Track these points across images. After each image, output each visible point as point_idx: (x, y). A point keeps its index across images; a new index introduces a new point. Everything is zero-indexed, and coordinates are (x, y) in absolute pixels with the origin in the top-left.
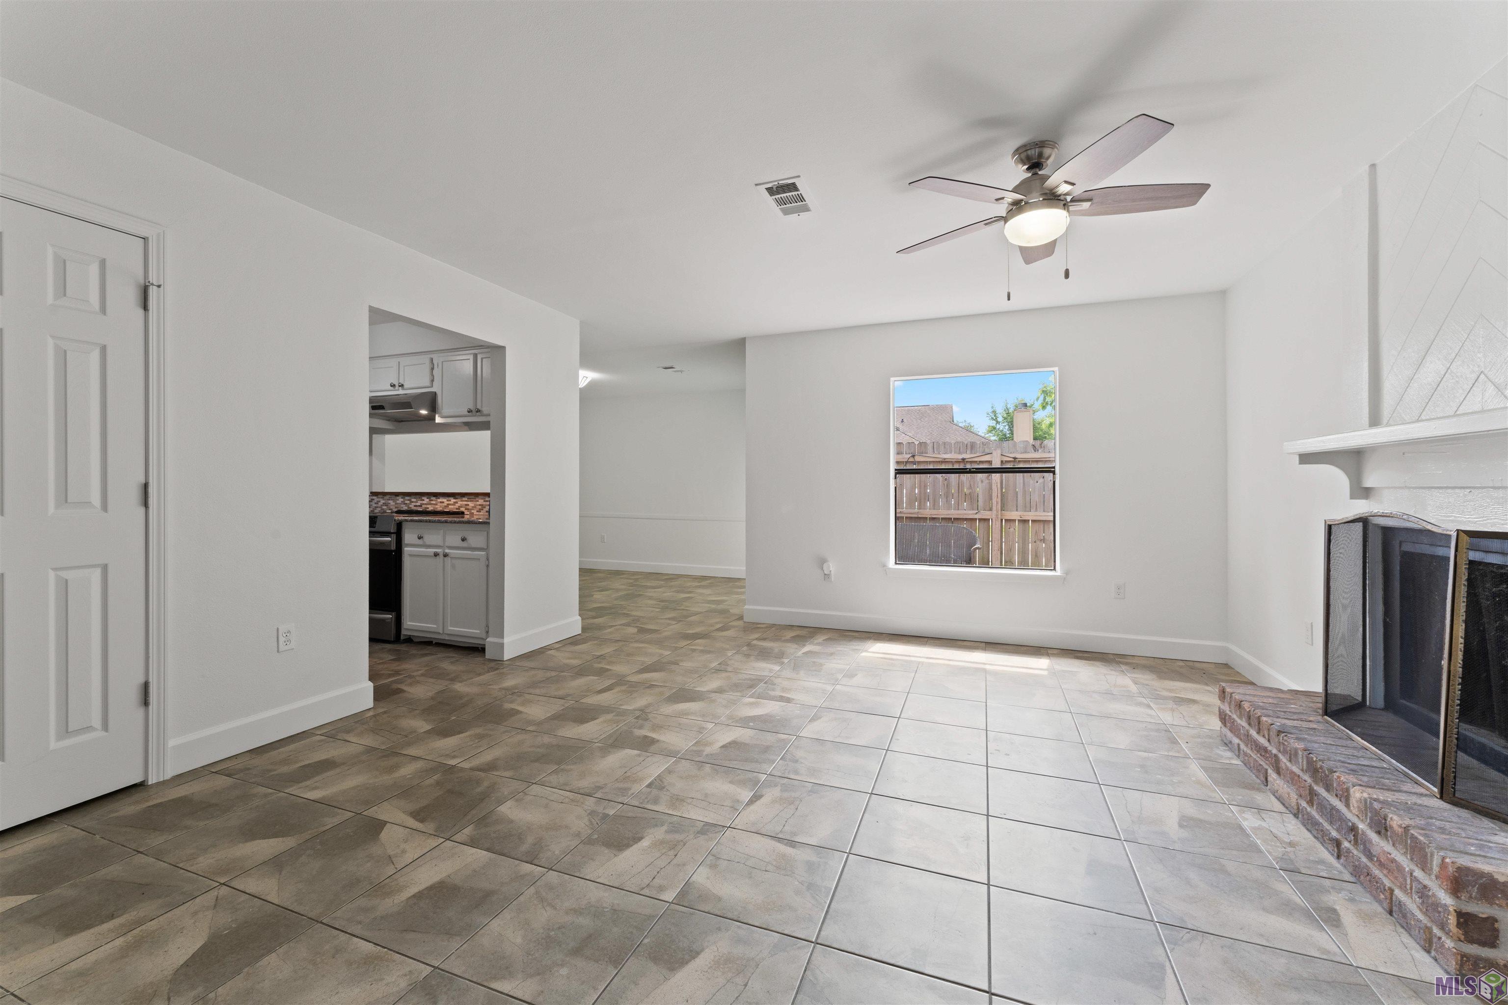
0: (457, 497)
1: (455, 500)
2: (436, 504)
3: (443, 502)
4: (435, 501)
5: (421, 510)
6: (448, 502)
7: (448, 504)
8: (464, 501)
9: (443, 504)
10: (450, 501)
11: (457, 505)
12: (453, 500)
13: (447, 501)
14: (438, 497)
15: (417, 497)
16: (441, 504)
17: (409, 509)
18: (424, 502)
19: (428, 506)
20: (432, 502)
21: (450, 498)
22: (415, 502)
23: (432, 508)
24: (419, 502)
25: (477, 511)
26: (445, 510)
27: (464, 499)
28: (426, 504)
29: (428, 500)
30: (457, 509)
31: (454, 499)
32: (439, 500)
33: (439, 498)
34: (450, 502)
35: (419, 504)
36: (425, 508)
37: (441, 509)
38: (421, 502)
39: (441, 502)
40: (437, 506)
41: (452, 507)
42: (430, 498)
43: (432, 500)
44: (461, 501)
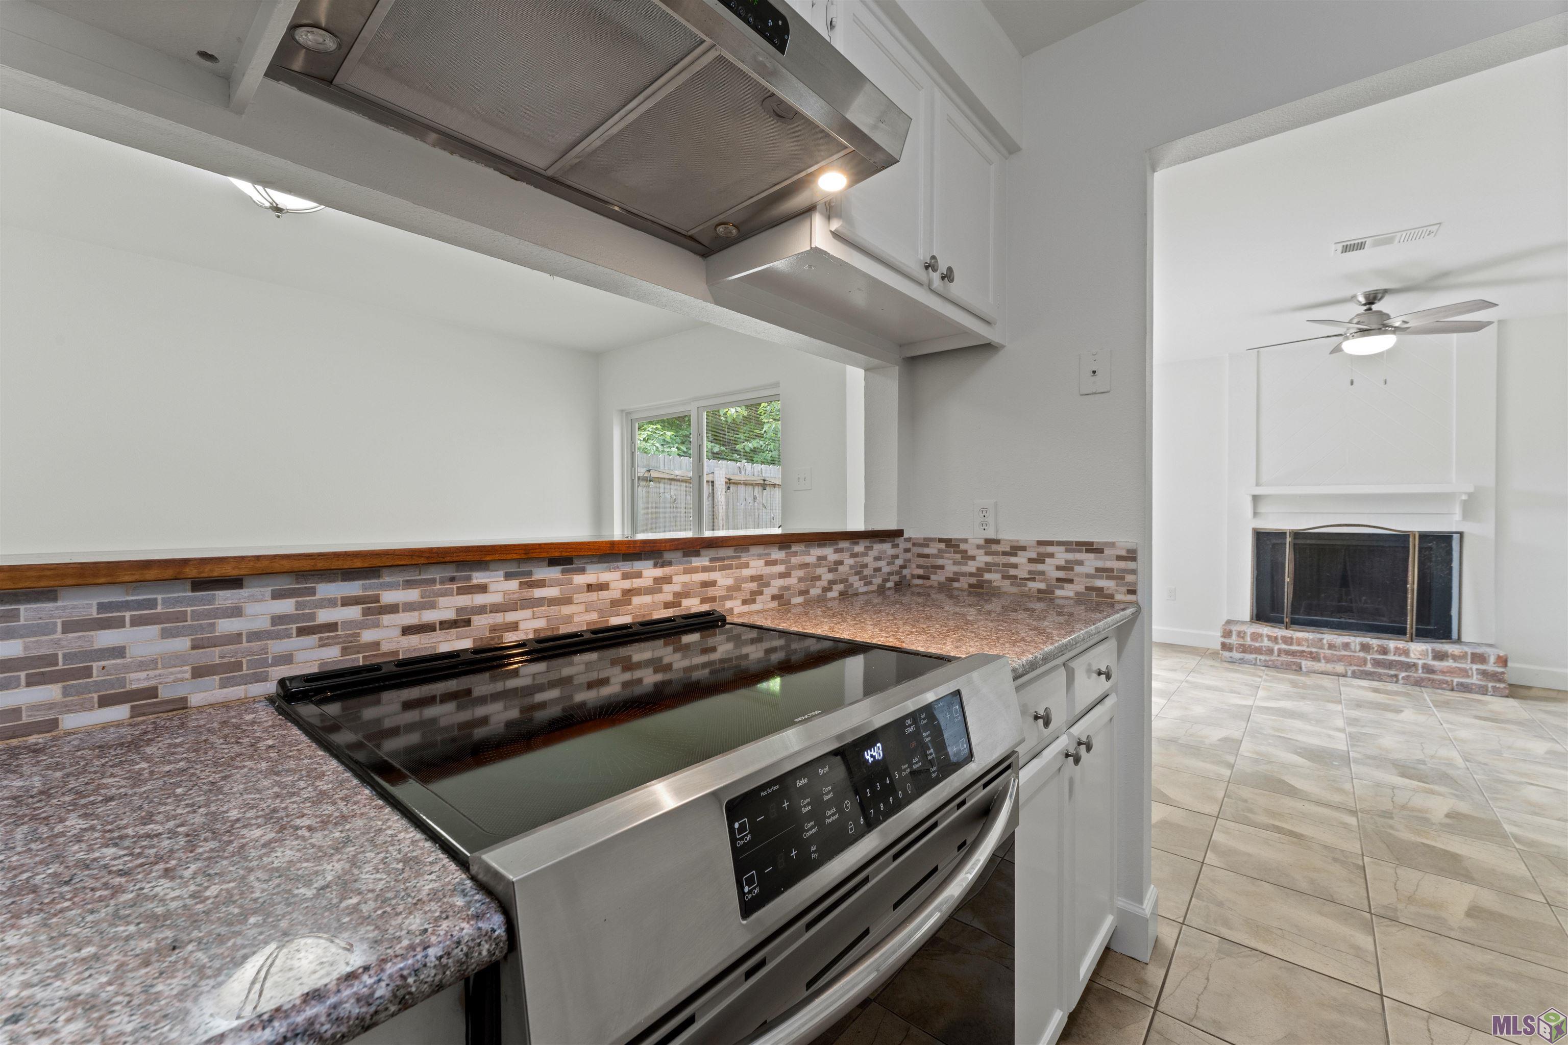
0: (667, 556)
1: (659, 572)
2: (568, 601)
3: (603, 587)
4: (555, 583)
5: (466, 644)
6: (627, 584)
7: (629, 593)
8: (695, 570)
9: (604, 594)
10: (639, 575)
11: (668, 592)
12: (649, 572)
13: (625, 576)
14: (577, 564)
15: (435, 573)
16: (593, 596)
17: (359, 660)
18: (480, 599)
19: (511, 617)
20: (538, 593)
21: (638, 565)
22: (410, 607)
23: (541, 624)
24: (443, 601)
25: (745, 602)
26: (615, 621)
27: (697, 562)
28: (496, 608)
29: (514, 585)
30: (667, 605)
31: (655, 566)
32: (580, 580)
33: (582, 571)
34: (637, 583)
35: (450, 615)
36: (494, 629)
37: (594, 616)
38: (465, 601)
39: (590, 588)
40: (566, 610)
41: (647, 599)
42: (530, 573)
43: (541, 584)
44: (686, 572)
